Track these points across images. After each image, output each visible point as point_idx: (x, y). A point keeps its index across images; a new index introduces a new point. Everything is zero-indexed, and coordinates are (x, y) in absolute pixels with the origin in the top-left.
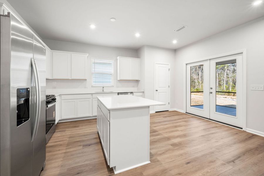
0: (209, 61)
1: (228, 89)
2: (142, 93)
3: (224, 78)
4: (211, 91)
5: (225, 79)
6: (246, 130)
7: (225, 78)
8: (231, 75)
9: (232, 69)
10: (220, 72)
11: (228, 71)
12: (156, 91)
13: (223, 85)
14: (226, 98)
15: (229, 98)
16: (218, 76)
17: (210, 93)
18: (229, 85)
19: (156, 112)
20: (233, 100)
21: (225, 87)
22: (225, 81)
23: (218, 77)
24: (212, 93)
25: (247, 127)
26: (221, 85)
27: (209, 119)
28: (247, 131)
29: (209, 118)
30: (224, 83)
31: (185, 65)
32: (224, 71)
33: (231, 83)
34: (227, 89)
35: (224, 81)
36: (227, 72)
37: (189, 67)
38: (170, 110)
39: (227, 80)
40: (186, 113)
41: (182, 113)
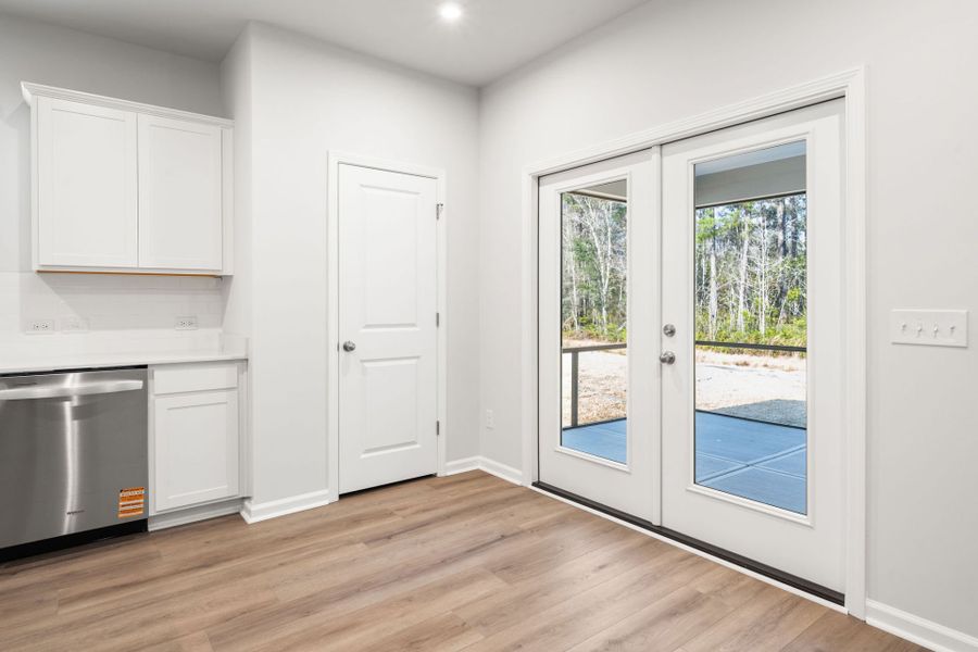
0: (655, 155)
1: (752, 326)
2: (234, 369)
3: (737, 279)
4: (670, 346)
5: (743, 282)
6: (867, 610)
7: (743, 278)
8: (763, 265)
9: (768, 241)
10: (721, 254)
11: (754, 249)
12: (346, 348)
13: (733, 307)
14: (746, 364)
15: (756, 366)
16: (717, 269)
17: (663, 361)
18: (757, 308)
19: (342, 496)
20: (774, 376)
21: (741, 318)
22: (741, 292)
23: (717, 274)
24: (671, 360)
25: (869, 591)
26: (727, 310)
27: (660, 530)
28: (870, 621)
29: (656, 522)
30: (737, 300)
31: (527, 184)
32: (739, 249)
33: (765, 302)
34: (750, 325)
35: (737, 292)
36: (748, 252)
37: (551, 191)
38: (447, 469)
39: (748, 284)
40: (538, 484)
41: (513, 486)
